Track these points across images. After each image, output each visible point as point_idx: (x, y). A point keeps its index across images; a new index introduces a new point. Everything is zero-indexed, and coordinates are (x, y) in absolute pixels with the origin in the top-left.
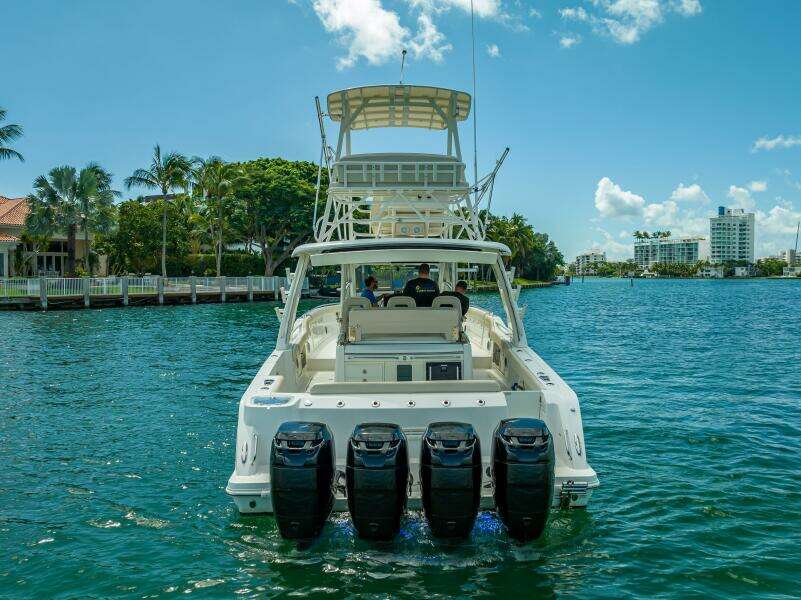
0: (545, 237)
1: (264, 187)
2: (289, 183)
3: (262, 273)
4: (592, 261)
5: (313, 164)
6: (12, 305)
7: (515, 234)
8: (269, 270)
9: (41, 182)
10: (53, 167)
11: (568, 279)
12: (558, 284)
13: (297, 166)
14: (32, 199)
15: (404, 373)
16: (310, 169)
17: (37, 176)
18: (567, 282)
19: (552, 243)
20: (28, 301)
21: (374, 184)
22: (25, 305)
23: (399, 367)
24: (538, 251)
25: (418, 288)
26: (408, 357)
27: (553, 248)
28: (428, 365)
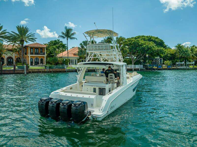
1: (131, 43)
2: (137, 41)
3: (131, 64)
5: (151, 36)
6: (72, 71)
8: (133, 63)
9: (81, 44)
10: (83, 41)
13: (147, 37)
14: (79, 48)
16: (150, 38)
17: (80, 43)
20: (75, 70)
22: (75, 71)
26: (95, 86)
28: (99, 88)
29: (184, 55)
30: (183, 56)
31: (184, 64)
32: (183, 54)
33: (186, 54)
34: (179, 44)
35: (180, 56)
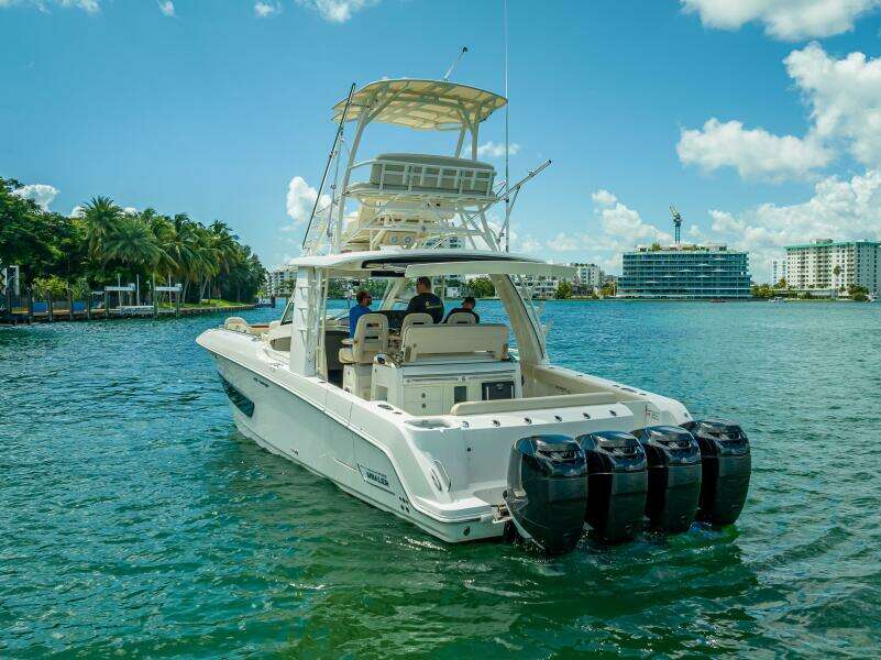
0: (247, 249)
4: (287, 278)
7: (218, 245)
11: (273, 299)
12: (262, 306)
15: (460, 395)
18: (273, 305)
19: (255, 257)
21: (410, 188)
23: (456, 388)
24: (243, 267)
25: (427, 304)
26: (467, 377)
27: (256, 264)
28: (484, 385)
29: (128, 251)
30: (125, 258)
31: (134, 294)
32: (123, 248)
33: (136, 248)
34: (100, 201)
35: (112, 255)
